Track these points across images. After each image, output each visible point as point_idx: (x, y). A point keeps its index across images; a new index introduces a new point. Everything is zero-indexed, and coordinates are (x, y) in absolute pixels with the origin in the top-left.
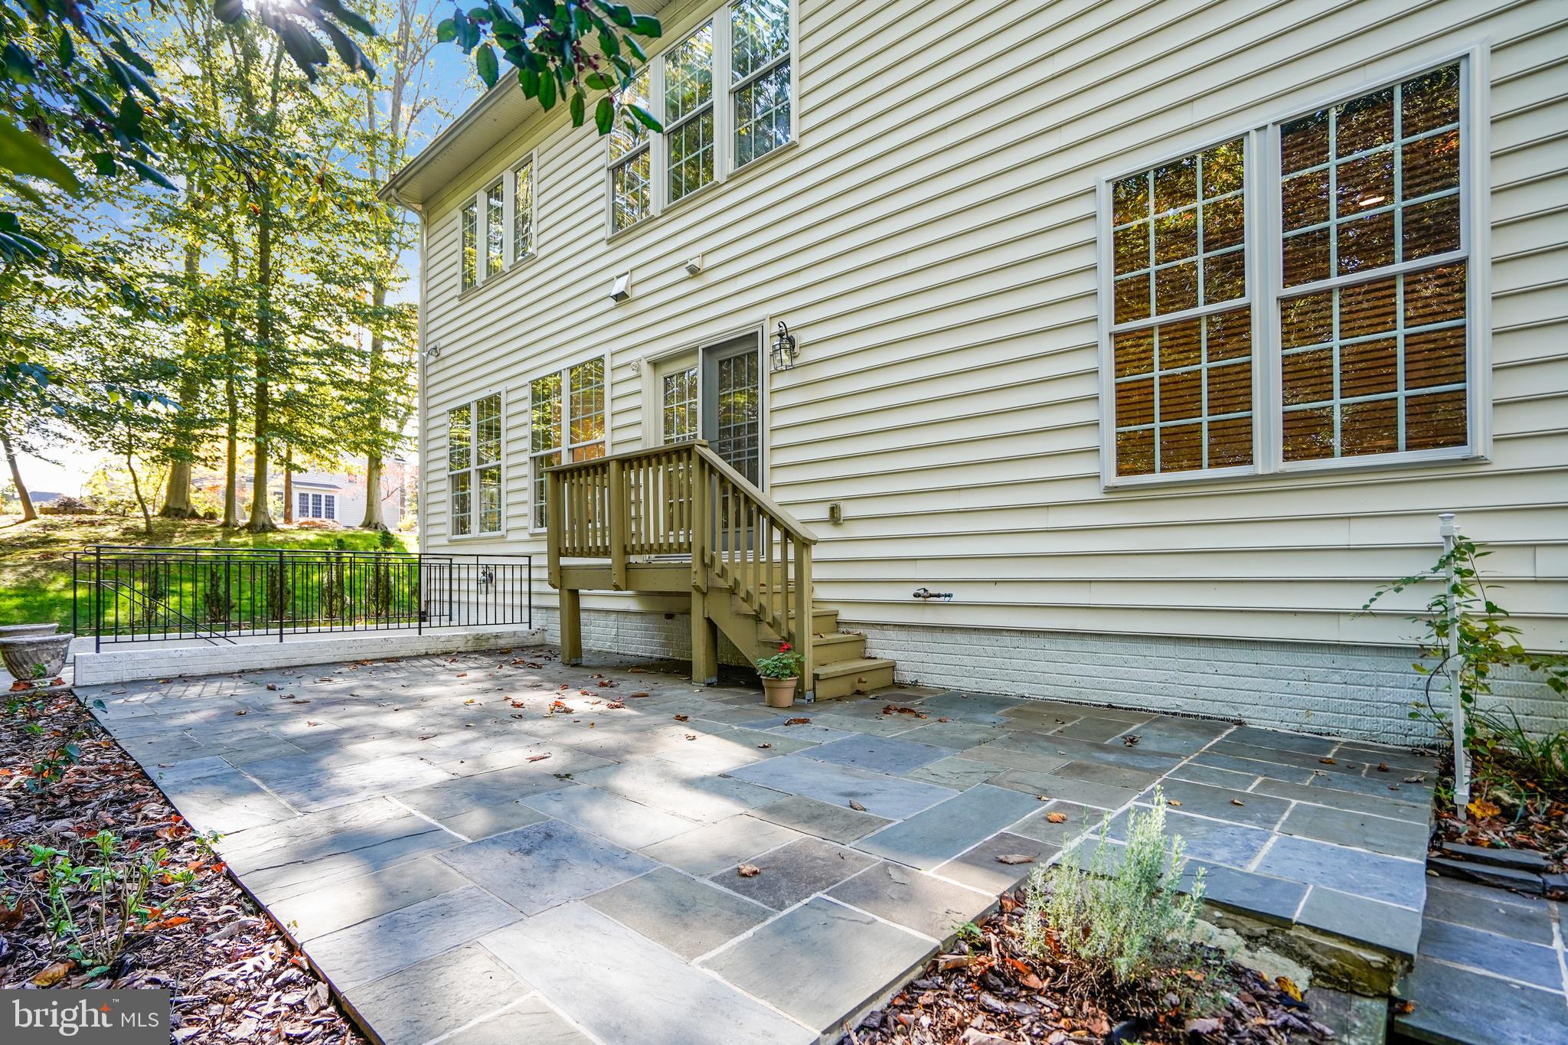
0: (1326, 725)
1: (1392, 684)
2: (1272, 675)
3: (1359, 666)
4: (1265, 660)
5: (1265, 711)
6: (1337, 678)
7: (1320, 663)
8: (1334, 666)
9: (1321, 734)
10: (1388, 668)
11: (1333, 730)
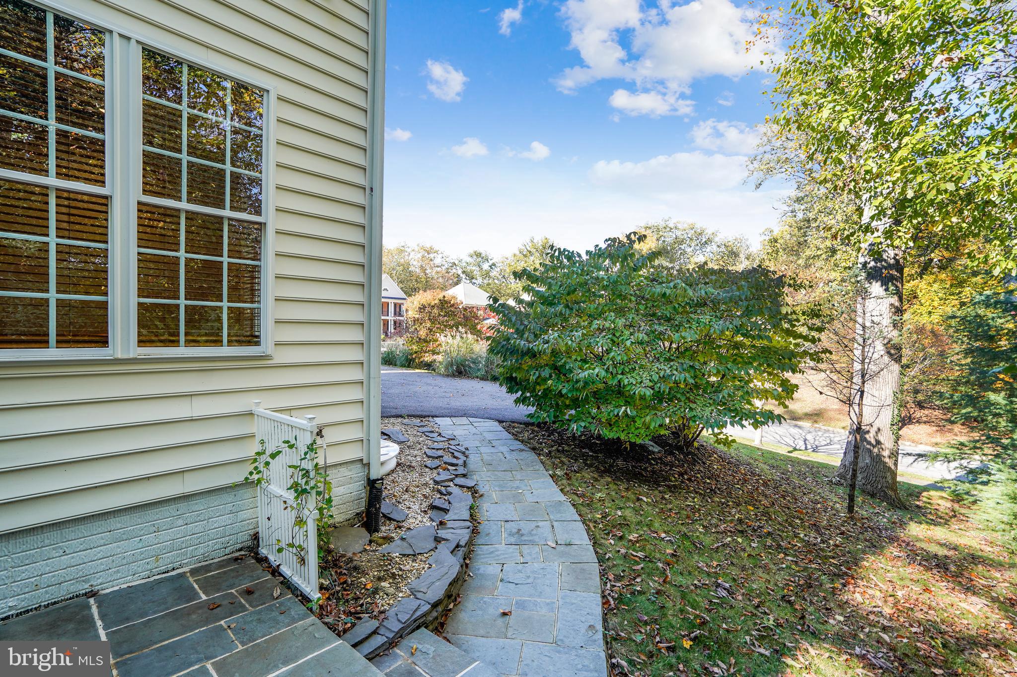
0: (172, 563)
1: (217, 514)
2: (125, 537)
3: (196, 508)
4: (119, 526)
5: (118, 571)
6: (180, 522)
7: (168, 514)
8: (178, 513)
9: (168, 572)
10: (216, 503)
11: (176, 565)
